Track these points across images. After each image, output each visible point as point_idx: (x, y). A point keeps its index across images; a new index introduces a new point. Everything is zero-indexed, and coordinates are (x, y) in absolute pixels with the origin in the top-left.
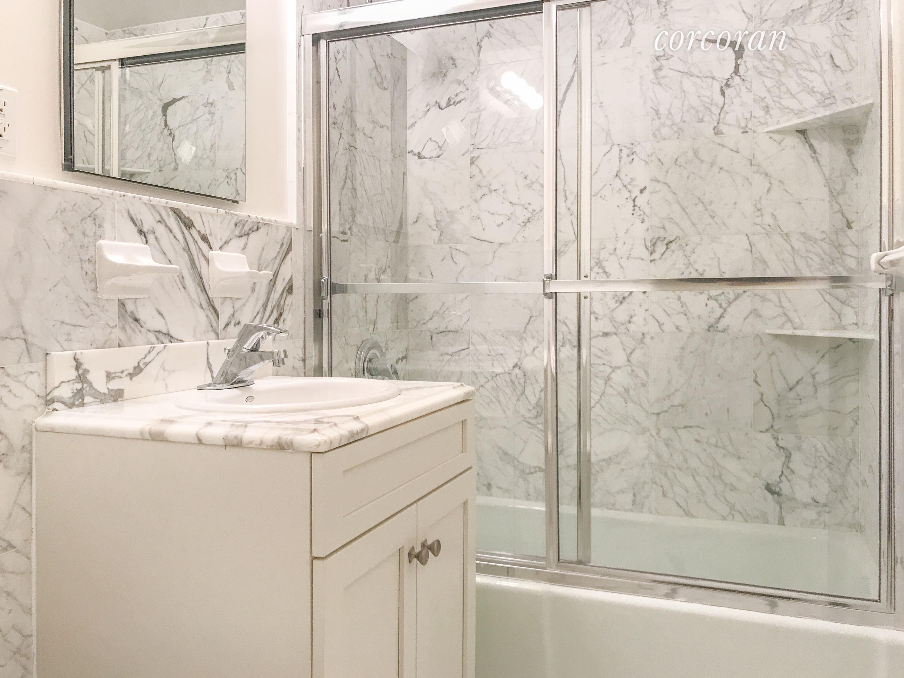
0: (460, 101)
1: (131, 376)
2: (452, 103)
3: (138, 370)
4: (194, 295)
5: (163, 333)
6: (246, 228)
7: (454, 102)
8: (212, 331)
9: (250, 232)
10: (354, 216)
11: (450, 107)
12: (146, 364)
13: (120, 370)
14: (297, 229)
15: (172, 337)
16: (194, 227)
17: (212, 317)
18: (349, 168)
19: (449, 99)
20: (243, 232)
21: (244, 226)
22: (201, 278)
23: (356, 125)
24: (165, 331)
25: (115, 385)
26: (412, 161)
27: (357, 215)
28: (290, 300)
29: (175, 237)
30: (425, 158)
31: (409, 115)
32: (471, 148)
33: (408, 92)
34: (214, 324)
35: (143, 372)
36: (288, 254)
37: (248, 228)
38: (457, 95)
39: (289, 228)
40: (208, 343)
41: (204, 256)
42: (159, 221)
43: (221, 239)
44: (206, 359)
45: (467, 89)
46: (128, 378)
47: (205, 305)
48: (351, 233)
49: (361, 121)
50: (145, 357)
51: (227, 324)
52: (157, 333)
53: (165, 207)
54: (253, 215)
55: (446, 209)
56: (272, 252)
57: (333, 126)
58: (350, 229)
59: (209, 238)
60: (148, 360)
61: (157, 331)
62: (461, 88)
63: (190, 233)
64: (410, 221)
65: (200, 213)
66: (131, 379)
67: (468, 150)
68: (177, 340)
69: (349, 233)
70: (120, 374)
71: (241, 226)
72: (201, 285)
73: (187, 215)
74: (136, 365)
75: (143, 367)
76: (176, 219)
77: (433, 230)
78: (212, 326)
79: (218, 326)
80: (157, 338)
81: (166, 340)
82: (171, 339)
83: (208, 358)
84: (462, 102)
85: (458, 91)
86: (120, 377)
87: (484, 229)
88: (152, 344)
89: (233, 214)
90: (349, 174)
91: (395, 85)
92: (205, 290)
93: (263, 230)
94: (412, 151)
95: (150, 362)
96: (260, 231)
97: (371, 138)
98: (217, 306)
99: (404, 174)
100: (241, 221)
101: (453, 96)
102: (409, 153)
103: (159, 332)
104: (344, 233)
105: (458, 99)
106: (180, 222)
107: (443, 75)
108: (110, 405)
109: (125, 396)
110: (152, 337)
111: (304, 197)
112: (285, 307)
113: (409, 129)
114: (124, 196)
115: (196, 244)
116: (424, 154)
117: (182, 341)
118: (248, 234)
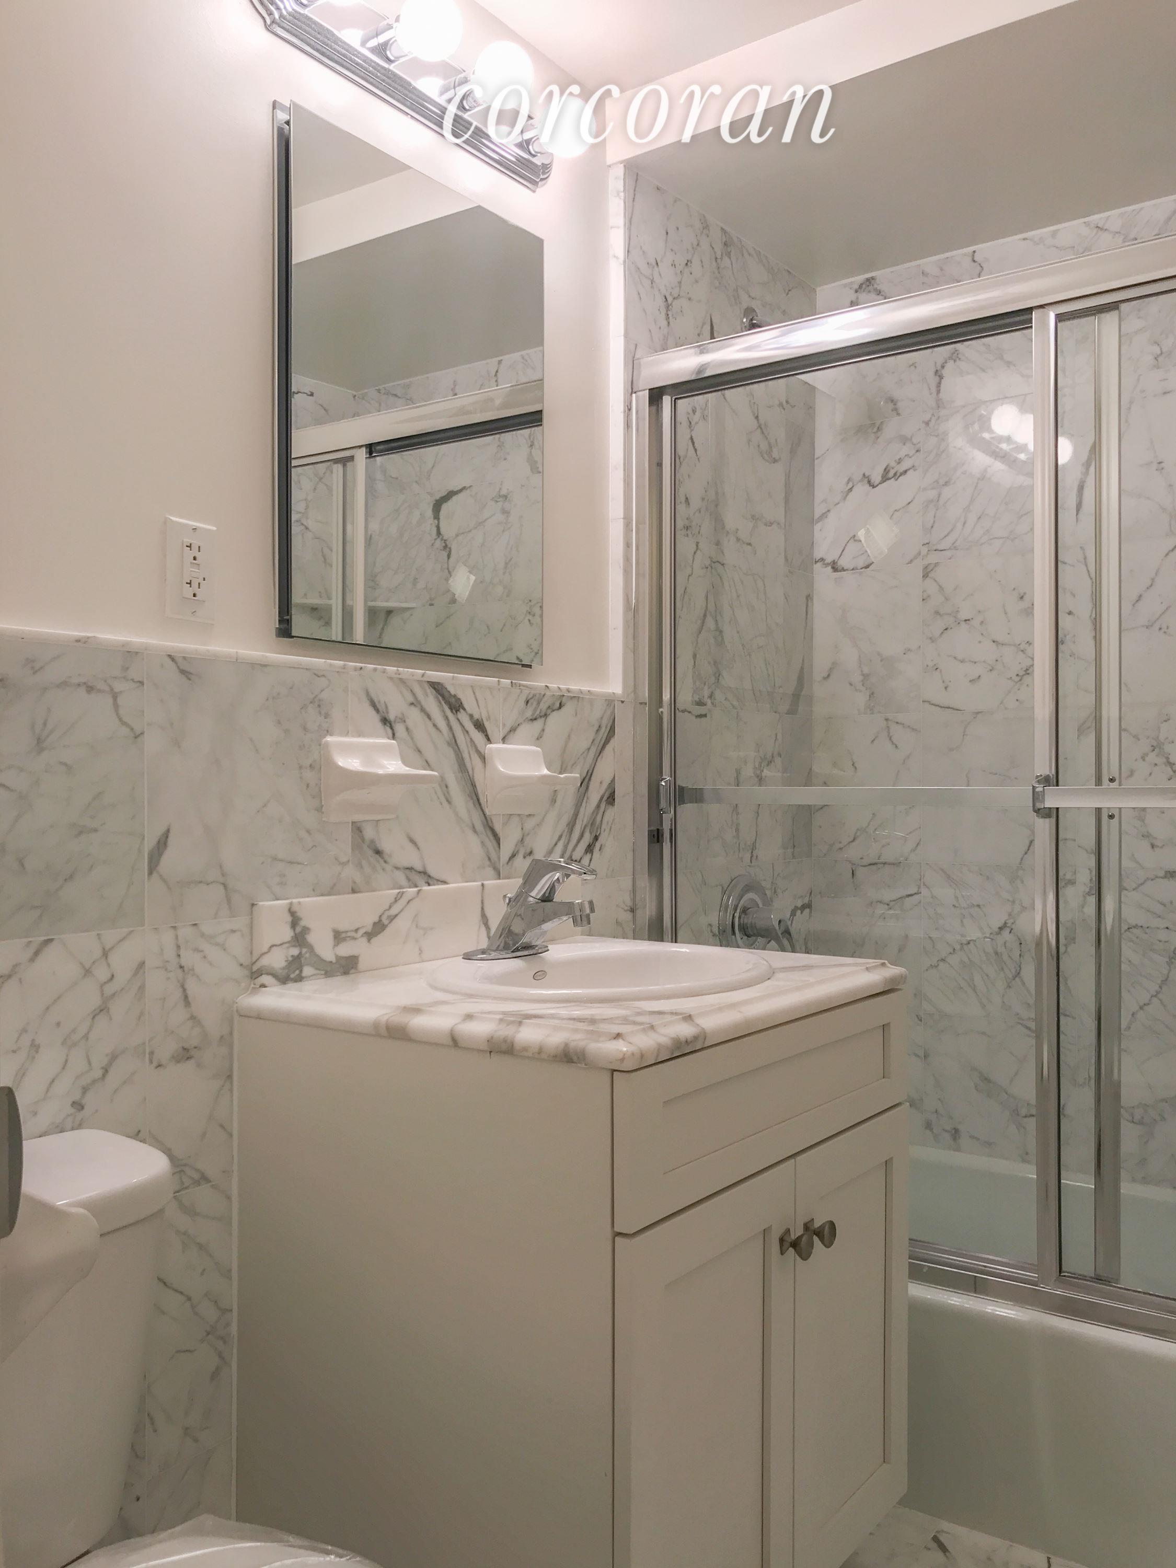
0: (905, 472)
1: (370, 936)
2: (891, 474)
3: (379, 927)
4: (463, 813)
5: (416, 871)
6: (543, 706)
7: (895, 474)
8: (489, 866)
9: (549, 711)
10: (718, 676)
11: (888, 482)
12: (392, 918)
13: (354, 928)
14: (623, 702)
15: (429, 876)
16: (464, 709)
17: (491, 844)
18: (711, 598)
19: (885, 469)
20: (538, 712)
21: (539, 703)
22: (474, 786)
23: (723, 528)
24: (419, 867)
25: (345, 950)
26: (822, 575)
27: (724, 673)
28: (611, 813)
29: (435, 725)
30: (843, 570)
31: (817, 501)
32: (924, 550)
33: (816, 462)
34: (494, 856)
35: (388, 930)
36: (607, 744)
37: (547, 705)
38: (899, 461)
39: (610, 701)
40: (483, 885)
41: (478, 752)
42: (412, 704)
43: (504, 725)
44: (480, 909)
45: (917, 451)
46: (365, 940)
47: (479, 827)
48: (712, 704)
49: (733, 518)
50: (390, 907)
51: (513, 856)
52: (407, 871)
53: (420, 682)
54: (553, 686)
55: (879, 654)
56: (583, 741)
57: (684, 532)
58: (711, 696)
59: (487, 724)
60: (393, 911)
61: (407, 868)
62: (906, 450)
63: (459, 720)
64: (818, 674)
65: (472, 686)
66: (369, 941)
67: (919, 553)
68: (438, 880)
69: (709, 702)
70: (353, 934)
71: (535, 703)
72: (474, 797)
73: (453, 692)
74: (376, 919)
75: (385, 922)
76: (437, 698)
77: (856, 690)
78: (489, 859)
79: (499, 858)
80: (409, 879)
81: (420, 880)
82: (429, 879)
83: (482, 909)
84: (908, 473)
85: (902, 454)
86: (354, 939)
87: (946, 688)
88: (401, 887)
89: (524, 686)
90: (711, 607)
91: (793, 452)
92: (480, 804)
93: (569, 708)
94: (822, 560)
95: (396, 915)
96: (563, 709)
97: (750, 544)
98: (498, 828)
99: (809, 598)
100: (534, 696)
101: (893, 464)
102: (816, 562)
103: (411, 869)
104: (700, 703)
105: (902, 468)
106: (443, 703)
107: (875, 430)
108: (339, 980)
109: (362, 965)
110: (401, 877)
111: (635, 651)
112: (604, 826)
113: (817, 522)
114: (361, 668)
115: (466, 734)
116: (842, 563)
117: (445, 882)
118: (546, 715)
